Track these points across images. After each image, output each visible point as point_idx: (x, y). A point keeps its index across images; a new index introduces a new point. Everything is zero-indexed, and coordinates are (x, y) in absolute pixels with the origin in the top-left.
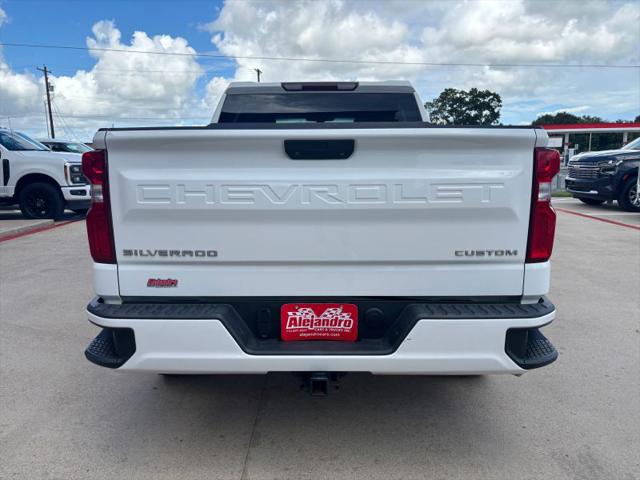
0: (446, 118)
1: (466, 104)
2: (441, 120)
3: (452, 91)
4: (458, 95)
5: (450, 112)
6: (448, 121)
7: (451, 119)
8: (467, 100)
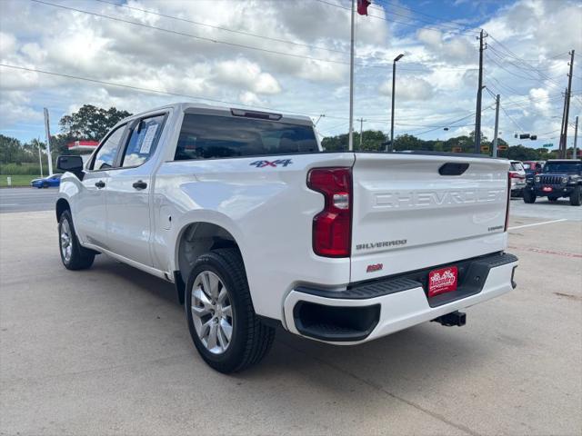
0: (86, 132)
1: (106, 121)
2: (82, 134)
3: (92, 107)
4: (97, 112)
5: (92, 127)
6: (90, 136)
7: (93, 134)
8: (107, 117)
